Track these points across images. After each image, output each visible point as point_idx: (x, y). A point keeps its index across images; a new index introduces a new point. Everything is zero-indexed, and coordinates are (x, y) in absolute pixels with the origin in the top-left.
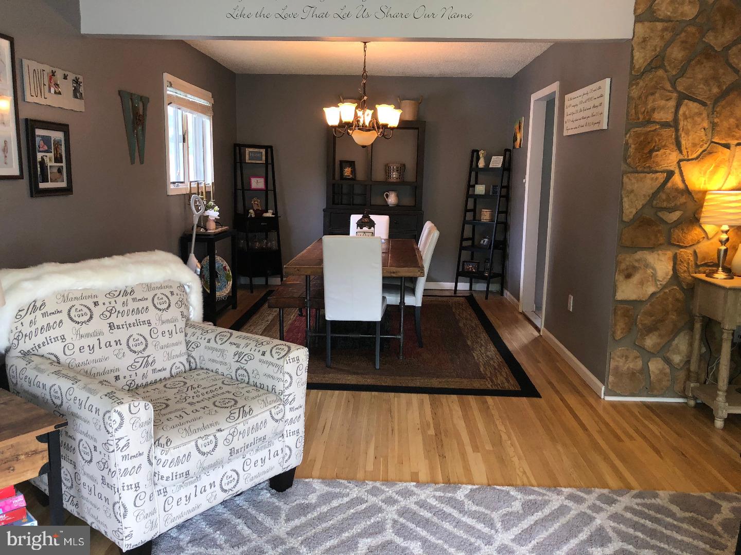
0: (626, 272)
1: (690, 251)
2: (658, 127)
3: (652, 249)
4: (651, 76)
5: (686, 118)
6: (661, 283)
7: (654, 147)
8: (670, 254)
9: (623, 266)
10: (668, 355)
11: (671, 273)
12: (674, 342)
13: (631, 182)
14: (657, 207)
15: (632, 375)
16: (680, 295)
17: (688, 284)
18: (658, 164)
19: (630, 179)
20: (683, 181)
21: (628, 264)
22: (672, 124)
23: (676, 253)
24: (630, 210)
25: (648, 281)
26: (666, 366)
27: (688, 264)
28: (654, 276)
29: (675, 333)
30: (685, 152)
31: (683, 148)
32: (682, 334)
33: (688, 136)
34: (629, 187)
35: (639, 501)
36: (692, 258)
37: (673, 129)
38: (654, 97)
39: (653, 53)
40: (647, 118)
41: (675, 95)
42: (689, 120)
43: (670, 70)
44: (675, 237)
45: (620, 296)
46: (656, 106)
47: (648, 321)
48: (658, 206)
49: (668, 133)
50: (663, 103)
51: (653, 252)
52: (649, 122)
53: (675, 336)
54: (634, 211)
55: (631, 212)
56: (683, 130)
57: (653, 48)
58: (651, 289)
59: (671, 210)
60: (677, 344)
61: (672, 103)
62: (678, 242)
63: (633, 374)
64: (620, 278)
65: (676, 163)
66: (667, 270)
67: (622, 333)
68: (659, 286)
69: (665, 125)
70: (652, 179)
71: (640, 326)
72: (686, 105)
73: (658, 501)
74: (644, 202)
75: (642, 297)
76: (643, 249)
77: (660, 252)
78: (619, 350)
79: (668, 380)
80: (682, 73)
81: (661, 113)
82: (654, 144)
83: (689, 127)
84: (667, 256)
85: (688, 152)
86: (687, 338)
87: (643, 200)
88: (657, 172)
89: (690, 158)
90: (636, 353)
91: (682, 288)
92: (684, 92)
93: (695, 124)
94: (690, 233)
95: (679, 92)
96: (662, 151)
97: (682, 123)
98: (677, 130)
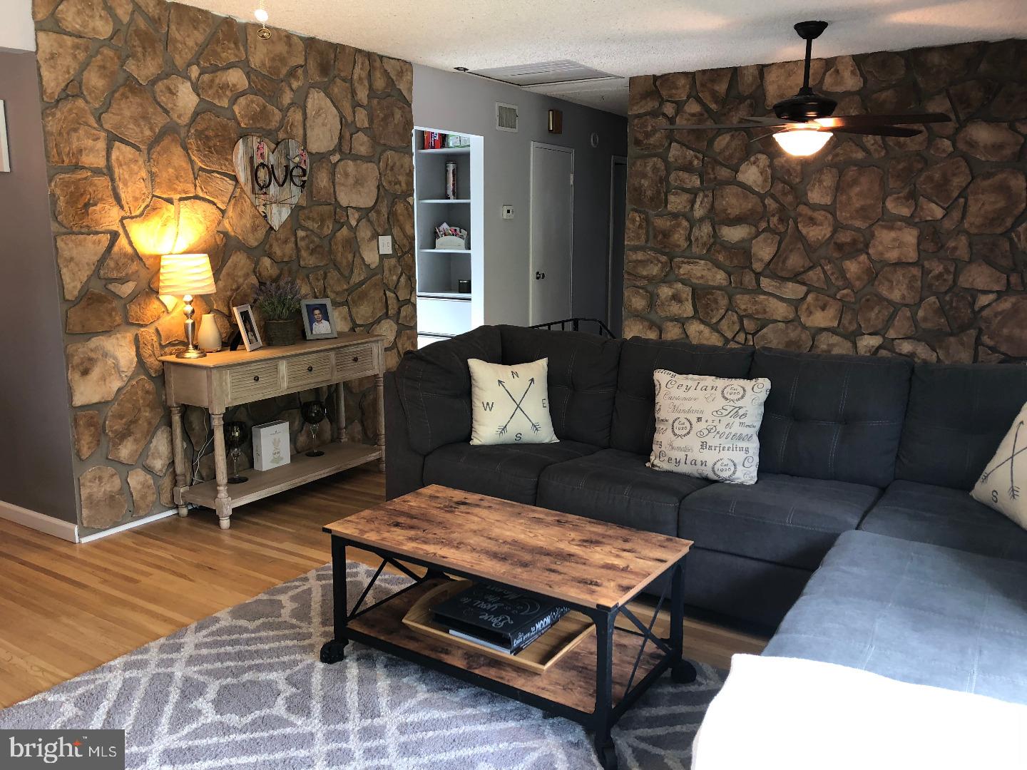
0: (81, 368)
1: (151, 330)
2: (89, 174)
3: (107, 332)
4: (69, 106)
5: (120, 165)
6: (126, 374)
7: (89, 200)
8: (130, 336)
9: (76, 360)
10: (148, 461)
11: (136, 359)
12: (151, 445)
13: (67, 247)
14: (105, 279)
15: (111, 499)
16: (149, 386)
17: (156, 371)
18: (97, 223)
19: (66, 243)
20: (131, 243)
21: (82, 356)
22: (105, 171)
23: (137, 335)
24: (72, 284)
25: (110, 375)
26: (149, 477)
27: (152, 345)
28: (116, 366)
29: (151, 434)
30: (126, 208)
31: (124, 203)
32: (159, 433)
33: (127, 187)
34: (67, 254)
35: (204, 632)
36: (155, 338)
37: (108, 178)
38: (77, 134)
39: (67, 76)
40: (74, 161)
41: (103, 134)
42: (124, 167)
43: (91, 101)
44: (133, 314)
45: (79, 400)
46: (83, 146)
47: (118, 426)
48: (106, 276)
49: (102, 182)
50: (90, 143)
51: (110, 337)
52: (77, 167)
53: (152, 437)
54: (79, 286)
55: (75, 287)
56: (120, 179)
57: (65, 69)
58: (116, 384)
59: (123, 281)
60: (156, 446)
61: (101, 145)
62: (136, 321)
63: (112, 497)
64: (75, 376)
65: (118, 221)
66: (131, 357)
67: (89, 448)
68: (125, 379)
69: (97, 172)
70: (94, 243)
71: (110, 434)
72: (119, 149)
73: (223, 624)
74: (89, 273)
75: (106, 396)
76: (97, 334)
77: (118, 336)
78: (90, 473)
79: (153, 493)
80: (107, 106)
81: (91, 156)
82: (88, 196)
83: (127, 177)
84: (128, 340)
85: (130, 208)
86: (165, 436)
87: (88, 270)
88: (97, 233)
89: (133, 215)
90: (110, 470)
91: (150, 377)
92: (113, 131)
93: (132, 173)
94: (148, 308)
95: (107, 131)
96: (100, 206)
97: (117, 171)
98: (113, 180)
